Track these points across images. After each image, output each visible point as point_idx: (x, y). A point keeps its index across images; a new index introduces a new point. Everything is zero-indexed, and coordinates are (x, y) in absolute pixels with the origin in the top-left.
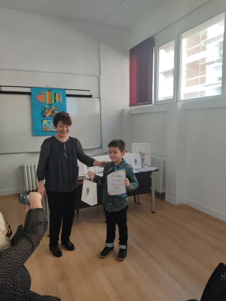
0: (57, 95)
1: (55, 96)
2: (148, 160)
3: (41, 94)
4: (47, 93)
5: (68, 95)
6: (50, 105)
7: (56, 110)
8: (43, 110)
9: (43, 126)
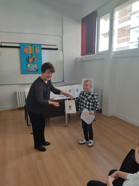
0: (36, 48)
1: (35, 49)
4: (30, 47)
5: (43, 49)
7: (35, 58)
8: (28, 57)
9: (28, 68)
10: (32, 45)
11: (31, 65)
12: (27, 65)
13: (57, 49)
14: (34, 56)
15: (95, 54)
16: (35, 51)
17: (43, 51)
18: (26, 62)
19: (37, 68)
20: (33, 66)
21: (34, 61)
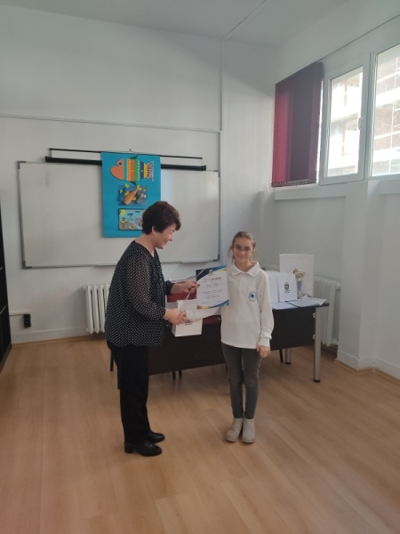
0: (145, 166)
1: (142, 168)
2: (308, 286)
3: (118, 163)
4: (129, 161)
6: (134, 183)
7: (142, 192)
8: (121, 191)
9: (121, 220)
10: (134, 157)
11: (131, 212)
12: (119, 213)
13: (203, 168)
14: (139, 188)
15: (315, 182)
16: (142, 174)
17: (164, 172)
18: (117, 203)
20: (136, 215)
21: (139, 201)
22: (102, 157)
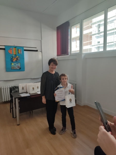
0: (19, 50)
1: (18, 50)
4: (14, 48)
5: (25, 50)
8: (12, 57)
9: (12, 66)
10: (15, 47)
11: (15, 64)
12: (11, 64)
13: (37, 51)
14: (17, 57)
16: (18, 53)
17: (25, 52)
18: (11, 61)
19: (20, 66)
20: (17, 65)
21: (18, 61)
22: (5, 47)
